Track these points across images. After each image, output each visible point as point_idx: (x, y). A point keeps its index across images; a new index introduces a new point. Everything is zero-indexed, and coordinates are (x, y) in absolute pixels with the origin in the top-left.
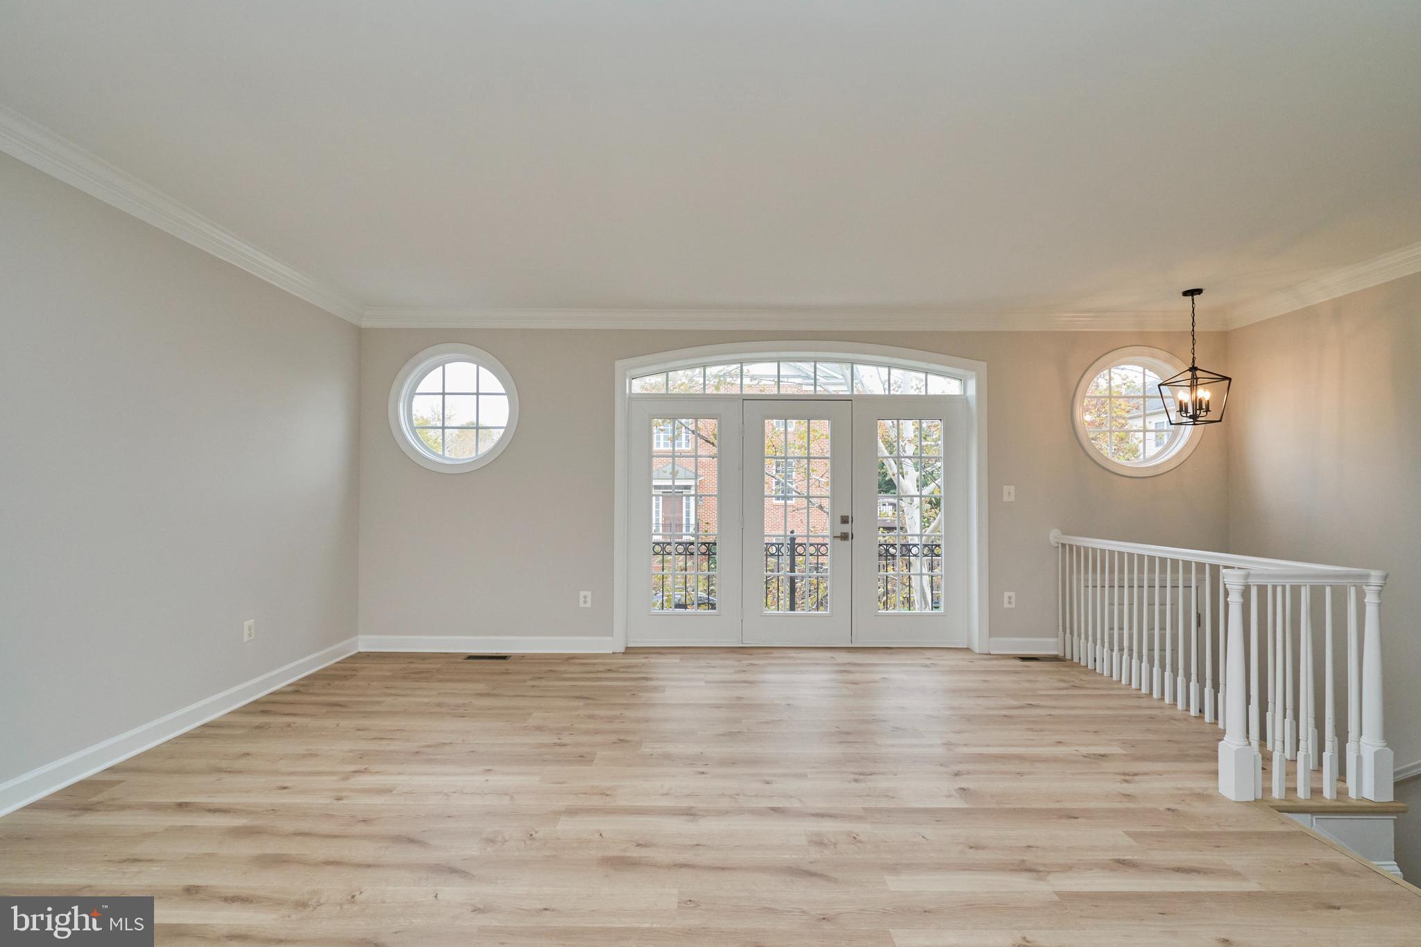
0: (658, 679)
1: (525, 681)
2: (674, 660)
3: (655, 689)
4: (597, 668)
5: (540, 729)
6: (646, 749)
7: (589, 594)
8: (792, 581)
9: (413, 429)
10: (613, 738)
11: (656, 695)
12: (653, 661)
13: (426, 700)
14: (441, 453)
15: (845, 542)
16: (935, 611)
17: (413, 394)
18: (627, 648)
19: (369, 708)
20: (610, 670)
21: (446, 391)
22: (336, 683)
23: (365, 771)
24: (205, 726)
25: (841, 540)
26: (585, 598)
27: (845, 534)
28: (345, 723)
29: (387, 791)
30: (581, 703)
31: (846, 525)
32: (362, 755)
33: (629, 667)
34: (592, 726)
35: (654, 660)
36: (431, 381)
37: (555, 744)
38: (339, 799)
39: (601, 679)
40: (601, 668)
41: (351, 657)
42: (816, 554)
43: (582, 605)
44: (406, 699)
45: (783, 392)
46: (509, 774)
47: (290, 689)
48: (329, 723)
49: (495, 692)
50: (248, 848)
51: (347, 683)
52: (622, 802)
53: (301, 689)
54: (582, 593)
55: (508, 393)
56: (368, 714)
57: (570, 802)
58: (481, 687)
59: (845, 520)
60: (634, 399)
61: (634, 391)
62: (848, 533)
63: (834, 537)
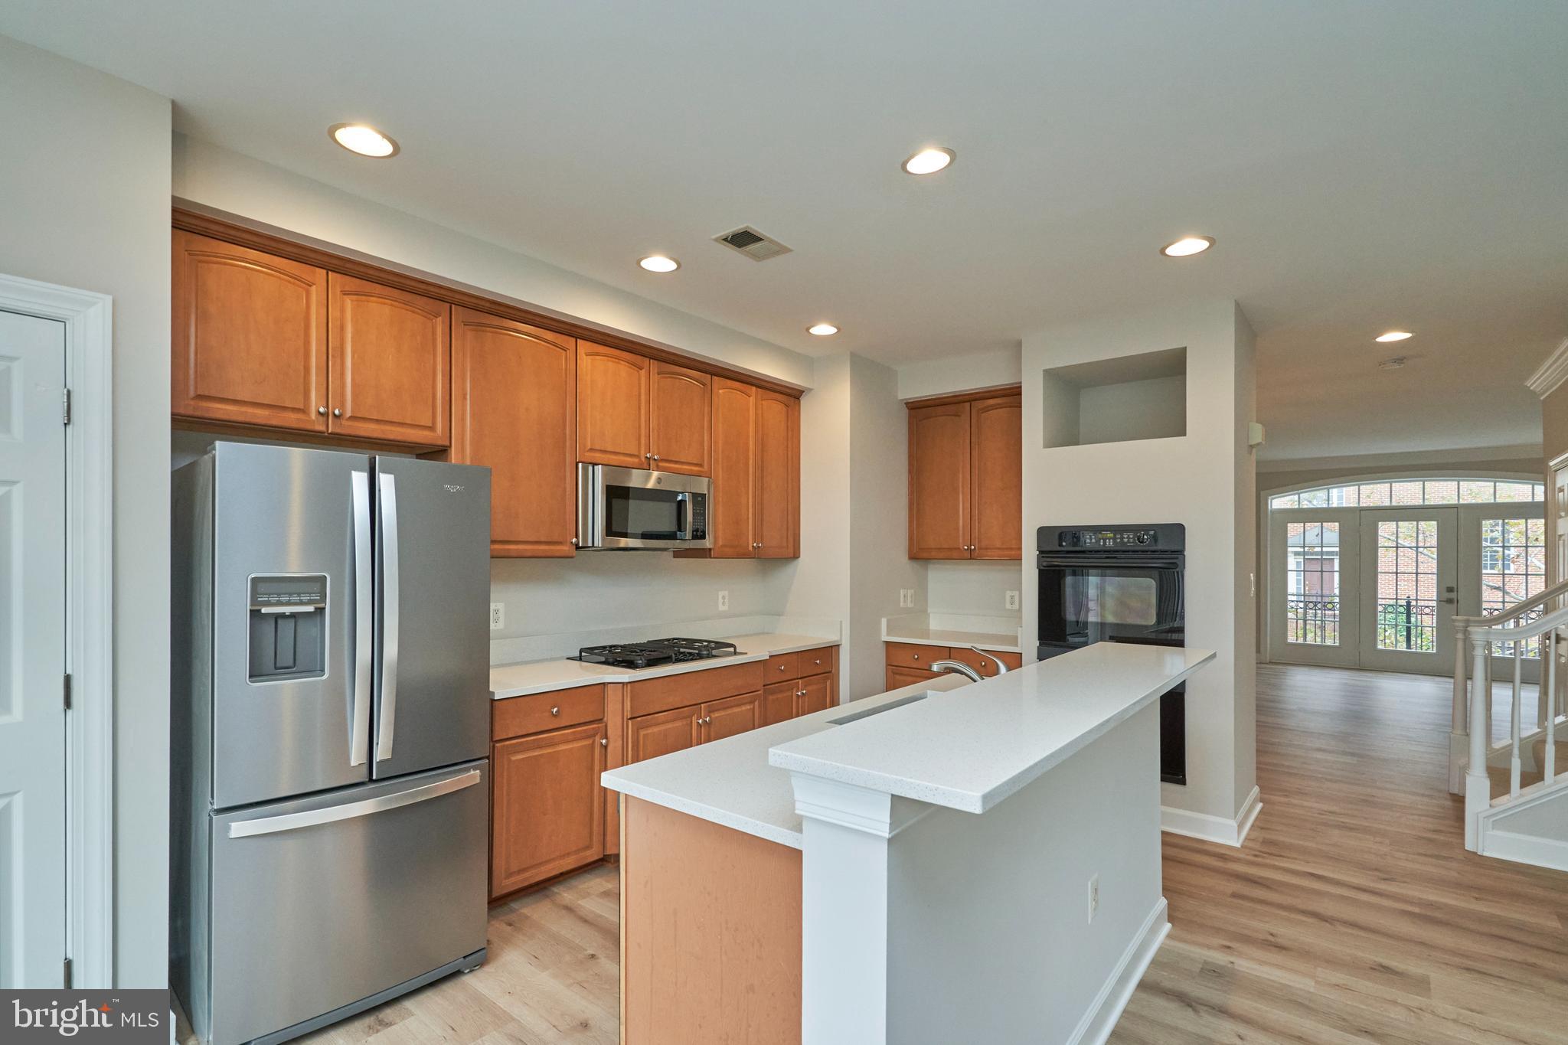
8: (1409, 629)
15: (1449, 605)
18: (1270, 662)
25: (1447, 603)
27: (1451, 599)
31: (1451, 593)
42: (1430, 613)
45: (1394, 504)
59: (1450, 590)
60: (1274, 512)
61: (1273, 507)
62: (1453, 599)
63: (1439, 601)
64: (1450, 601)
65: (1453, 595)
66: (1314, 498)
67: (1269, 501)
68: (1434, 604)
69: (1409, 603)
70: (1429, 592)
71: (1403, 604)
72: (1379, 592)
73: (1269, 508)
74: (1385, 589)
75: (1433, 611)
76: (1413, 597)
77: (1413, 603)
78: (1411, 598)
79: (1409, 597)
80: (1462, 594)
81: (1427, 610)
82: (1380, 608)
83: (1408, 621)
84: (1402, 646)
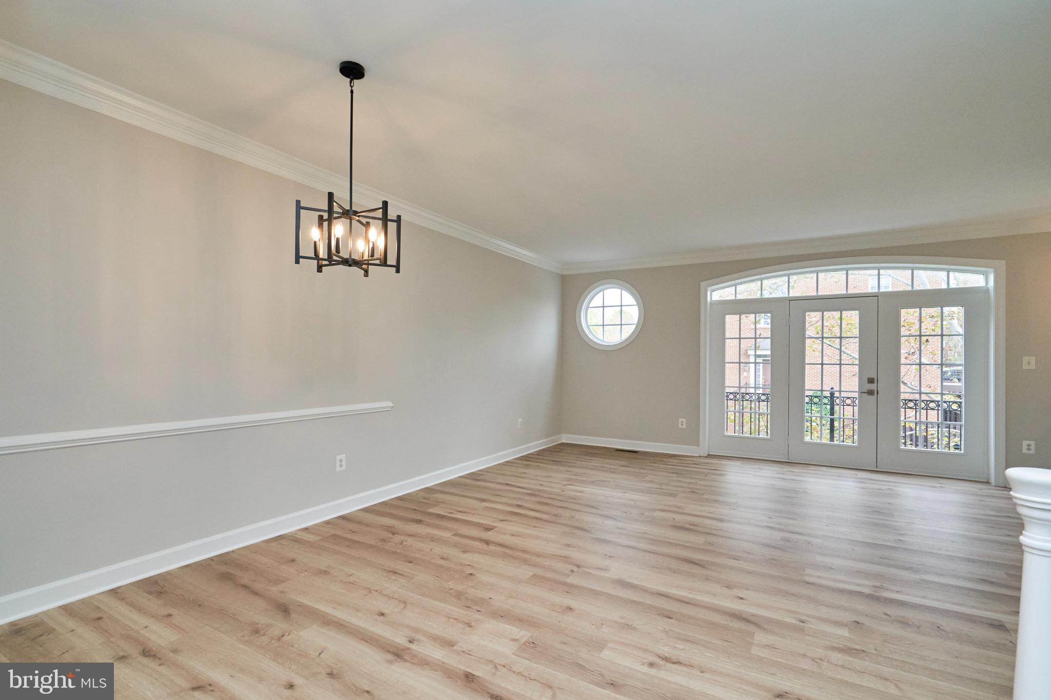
0: (723, 471)
1: (646, 463)
2: (738, 463)
3: (720, 475)
4: (688, 462)
5: (652, 482)
6: (705, 496)
7: (684, 420)
8: (832, 421)
9: (588, 326)
10: (689, 490)
11: (719, 477)
12: (722, 462)
13: (596, 464)
14: (602, 339)
15: (871, 397)
16: (957, 451)
17: (588, 307)
18: (709, 455)
19: (570, 464)
20: (695, 464)
21: (605, 305)
22: (555, 453)
23: (572, 485)
24: (506, 462)
25: (868, 395)
26: (683, 423)
27: (871, 390)
28: (561, 468)
29: (582, 492)
30: (675, 475)
31: (873, 384)
32: (570, 480)
33: (709, 464)
34: (679, 484)
35: (724, 462)
36: (597, 301)
37: (658, 488)
38: (563, 491)
39: (689, 467)
40: (691, 462)
41: (559, 444)
42: (852, 404)
43: (680, 426)
44: (587, 463)
45: (820, 293)
46: (633, 494)
47: (535, 453)
48: (555, 467)
49: (630, 465)
50: (533, 499)
51: (559, 454)
52: (687, 511)
53: (540, 454)
54: (681, 420)
55: (638, 304)
56: (569, 466)
57: (662, 507)
58: (623, 463)
59: (871, 381)
60: (713, 303)
61: (713, 299)
62: (874, 390)
63: (861, 393)
64: (870, 393)
65: (873, 387)
66: (748, 289)
67: (709, 293)
68: (856, 395)
69: (832, 394)
70: (851, 384)
71: (827, 395)
72: (806, 384)
73: (709, 299)
74: (811, 383)
75: (853, 402)
76: (837, 388)
77: (837, 394)
78: (835, 389)
79: (832, 388)
80: (883, 386)
81: (848, 402)
82: (807, 400)
83: (832, 413)
84: (826, 440)
